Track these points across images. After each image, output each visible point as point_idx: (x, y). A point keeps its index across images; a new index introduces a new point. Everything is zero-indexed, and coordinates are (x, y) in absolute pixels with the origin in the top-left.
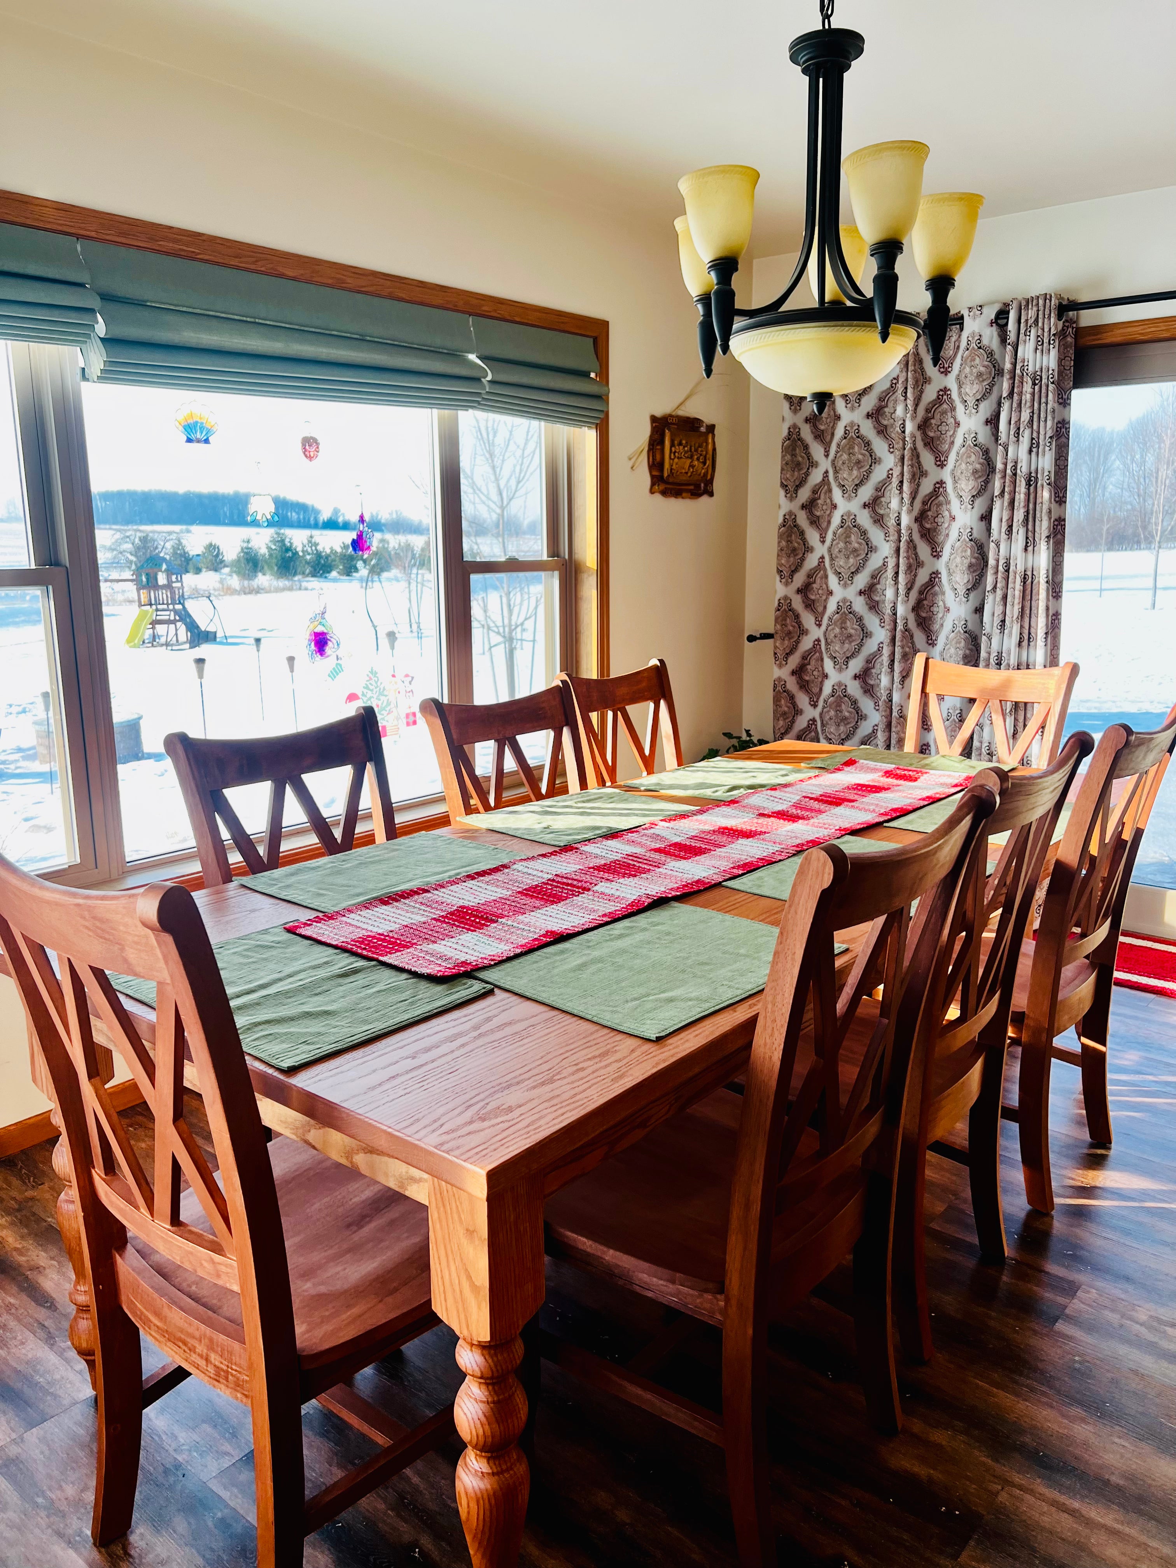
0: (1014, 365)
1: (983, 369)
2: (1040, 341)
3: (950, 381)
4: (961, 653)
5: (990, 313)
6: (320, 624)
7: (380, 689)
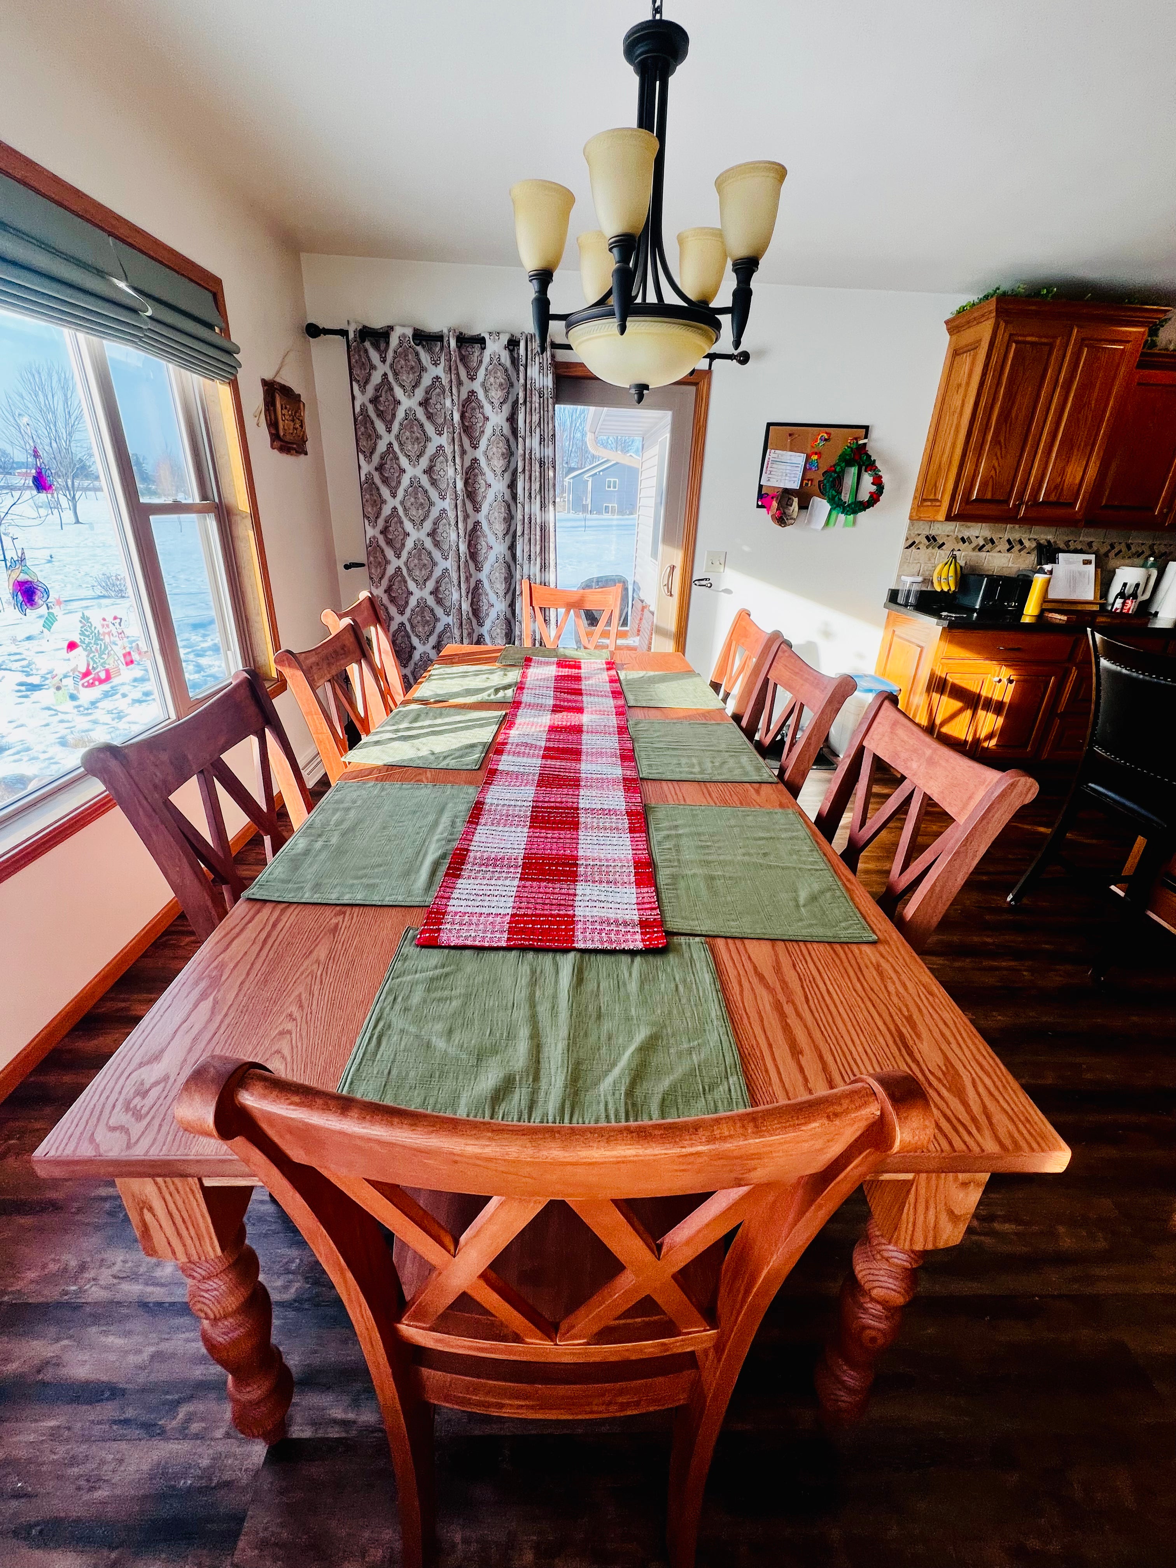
0: (526, 380)
1: (503, 381)
2: (541, 368)
3: (476, 386)
4: (503, 576)
5: (504, 339)
6: (21, 571)
7: (95, 634)
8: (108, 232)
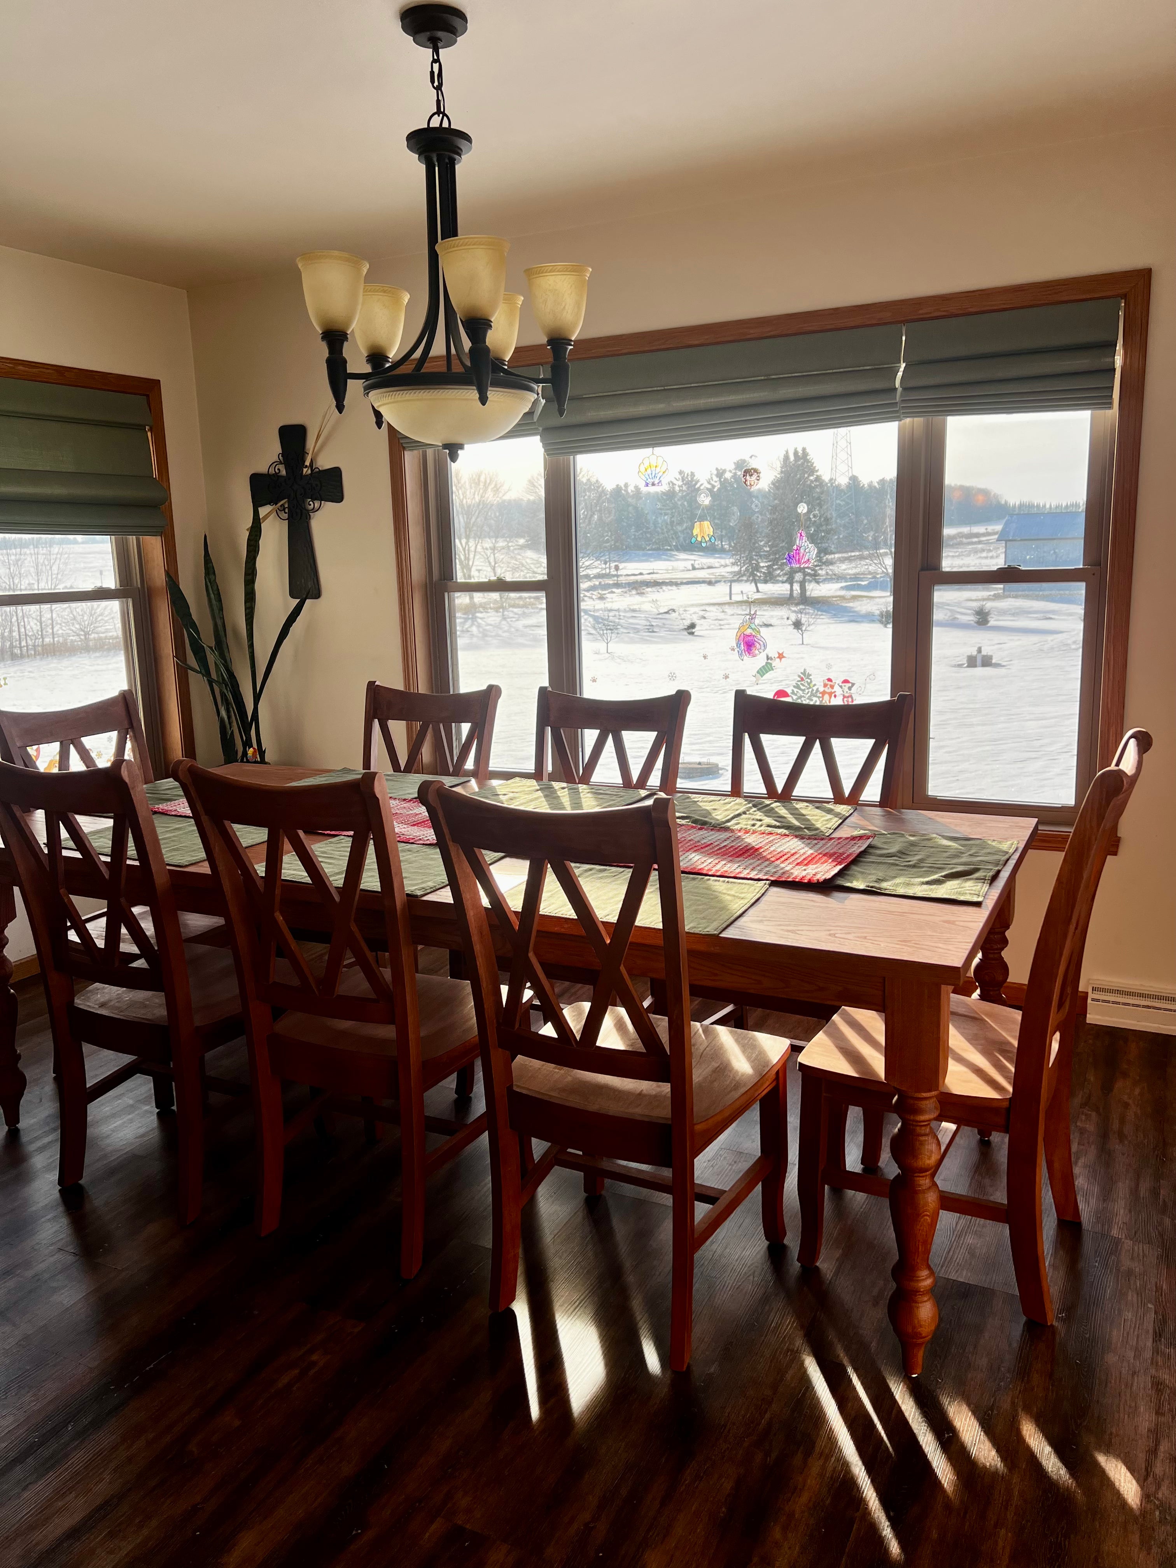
6: (750, 627)
7: (813, 690)
8: (904, 322)
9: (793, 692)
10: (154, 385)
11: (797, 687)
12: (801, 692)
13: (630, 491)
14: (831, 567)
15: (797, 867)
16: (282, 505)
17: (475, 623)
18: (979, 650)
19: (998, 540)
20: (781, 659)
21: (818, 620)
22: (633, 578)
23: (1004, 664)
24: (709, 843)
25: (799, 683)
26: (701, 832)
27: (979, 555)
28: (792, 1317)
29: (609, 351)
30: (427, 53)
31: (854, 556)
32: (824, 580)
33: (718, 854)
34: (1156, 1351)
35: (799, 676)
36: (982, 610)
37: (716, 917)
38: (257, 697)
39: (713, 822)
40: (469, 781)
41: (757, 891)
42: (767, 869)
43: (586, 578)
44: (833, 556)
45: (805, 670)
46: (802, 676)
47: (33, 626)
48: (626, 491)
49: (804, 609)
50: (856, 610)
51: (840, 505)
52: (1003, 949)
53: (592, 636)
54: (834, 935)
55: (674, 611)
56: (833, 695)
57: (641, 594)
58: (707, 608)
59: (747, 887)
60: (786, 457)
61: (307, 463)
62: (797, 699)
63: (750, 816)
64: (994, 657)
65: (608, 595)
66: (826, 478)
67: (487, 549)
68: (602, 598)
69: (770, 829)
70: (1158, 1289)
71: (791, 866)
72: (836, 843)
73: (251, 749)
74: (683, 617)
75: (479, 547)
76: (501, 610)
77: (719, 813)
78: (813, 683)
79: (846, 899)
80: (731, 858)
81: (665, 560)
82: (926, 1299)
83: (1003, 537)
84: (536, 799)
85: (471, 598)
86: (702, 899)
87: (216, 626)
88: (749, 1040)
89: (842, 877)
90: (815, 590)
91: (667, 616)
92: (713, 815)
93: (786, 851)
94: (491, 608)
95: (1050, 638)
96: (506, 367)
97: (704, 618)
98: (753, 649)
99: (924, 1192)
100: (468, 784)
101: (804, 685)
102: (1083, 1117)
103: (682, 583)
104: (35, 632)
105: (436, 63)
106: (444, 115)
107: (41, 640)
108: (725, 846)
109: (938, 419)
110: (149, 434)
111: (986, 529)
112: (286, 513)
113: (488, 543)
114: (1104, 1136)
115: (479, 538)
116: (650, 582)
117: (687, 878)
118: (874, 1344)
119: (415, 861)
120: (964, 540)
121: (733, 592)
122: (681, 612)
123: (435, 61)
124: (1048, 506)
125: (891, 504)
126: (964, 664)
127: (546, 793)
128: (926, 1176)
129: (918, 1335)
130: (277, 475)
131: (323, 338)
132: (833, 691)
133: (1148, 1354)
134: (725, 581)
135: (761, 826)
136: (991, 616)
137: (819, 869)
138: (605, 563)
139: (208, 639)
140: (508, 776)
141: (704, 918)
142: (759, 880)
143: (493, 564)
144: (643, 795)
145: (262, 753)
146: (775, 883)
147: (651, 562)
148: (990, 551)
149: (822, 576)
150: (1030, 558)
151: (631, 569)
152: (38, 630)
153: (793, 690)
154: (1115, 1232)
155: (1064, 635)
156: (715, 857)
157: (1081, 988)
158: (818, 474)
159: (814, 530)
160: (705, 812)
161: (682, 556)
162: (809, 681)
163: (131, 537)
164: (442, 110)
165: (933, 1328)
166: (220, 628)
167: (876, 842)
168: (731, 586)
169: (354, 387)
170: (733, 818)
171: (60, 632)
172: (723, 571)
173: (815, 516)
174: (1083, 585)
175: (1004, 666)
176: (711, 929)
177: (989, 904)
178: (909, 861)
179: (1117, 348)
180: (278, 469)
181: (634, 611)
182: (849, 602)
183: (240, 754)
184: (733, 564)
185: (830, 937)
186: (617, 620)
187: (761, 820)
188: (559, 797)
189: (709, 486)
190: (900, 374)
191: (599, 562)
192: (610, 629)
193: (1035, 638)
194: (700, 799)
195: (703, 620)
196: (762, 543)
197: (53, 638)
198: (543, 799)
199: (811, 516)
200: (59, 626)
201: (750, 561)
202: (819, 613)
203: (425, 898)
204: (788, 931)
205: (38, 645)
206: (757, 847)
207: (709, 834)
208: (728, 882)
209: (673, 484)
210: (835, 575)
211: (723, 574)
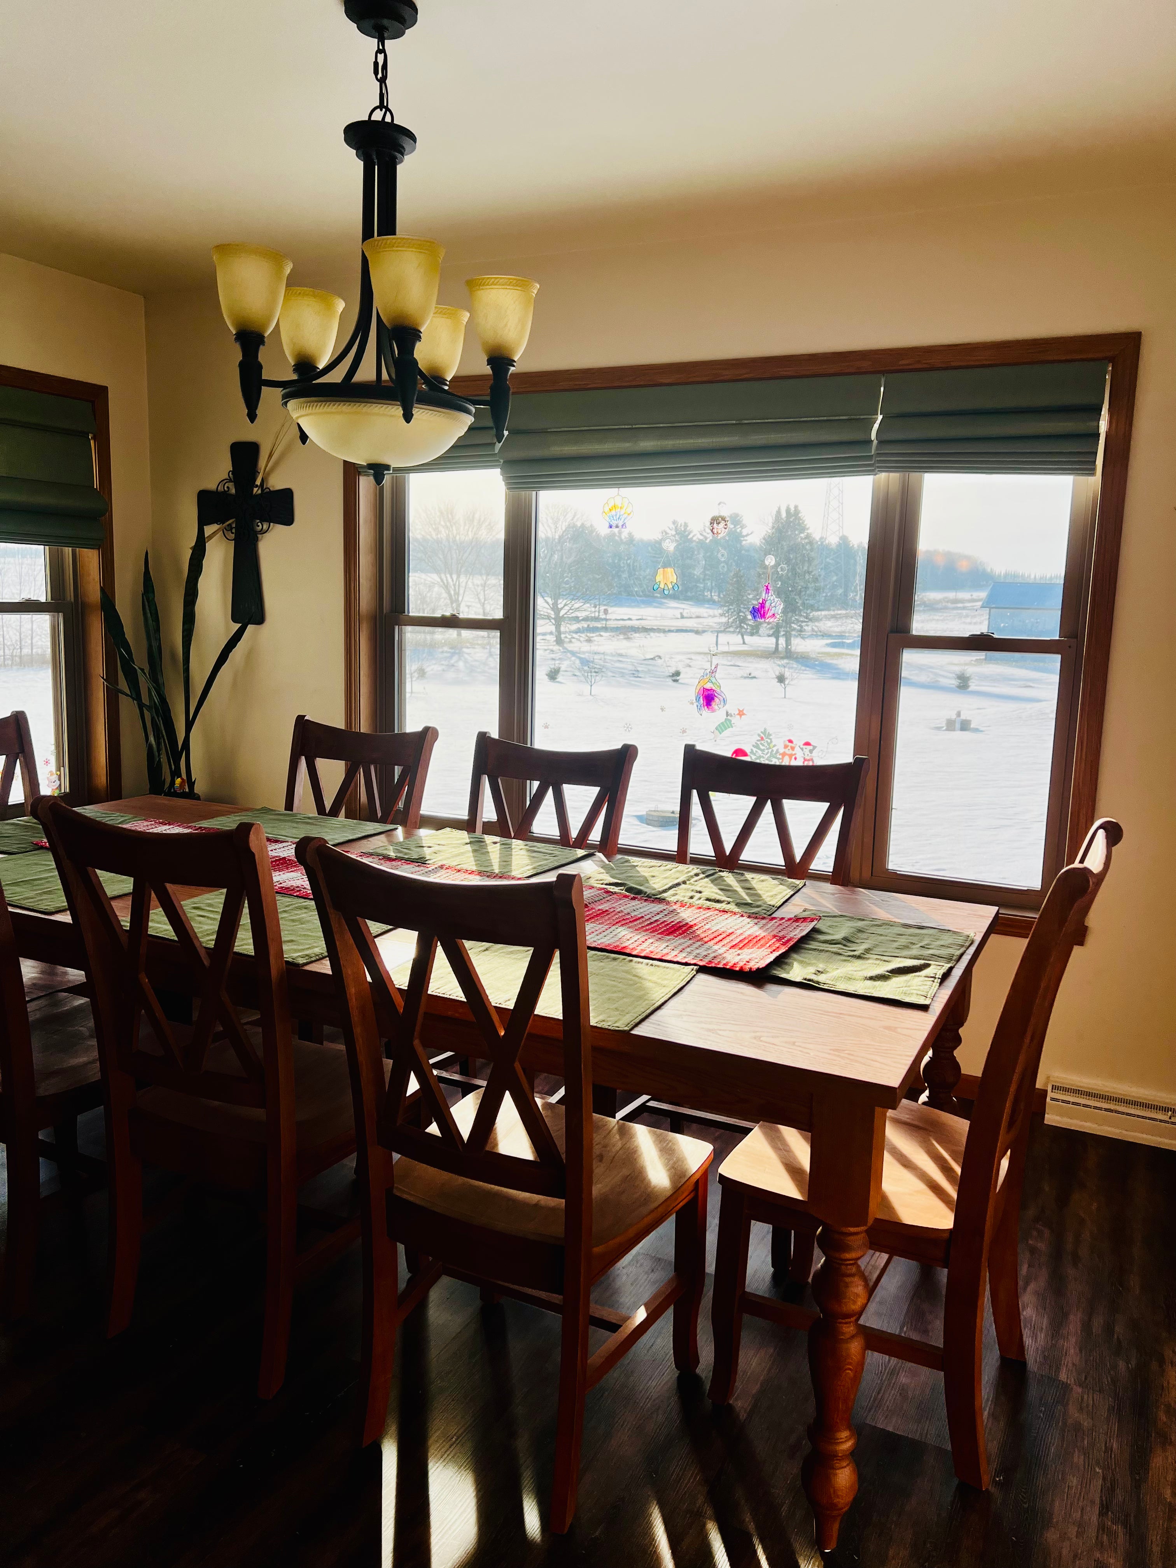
6: (710, 681)
7: (772, 751)
8: (883, 373)
9: (752, 752)
10: (102, 391)
11: (757, 746)
12: (760, 752)
13: (623, 537)
14: (817, 624)
15: (732, 950)
16: (230, 525)
17: (462, 658)
18: (959, 714)
19: (982, 607)
20: (741, 717)
21: (801, 675)
22: (622, 623)
23: (982, 729)
24: (640, 916)
25: (759, 743)
26: (636, 902)
27: (963, 620)
28: (696, 1467)
29: (576, 385)
30: (372, 43)
31: (840, 614)
32: (811, 636)
33: (647, 930)
34: (1102, 1528)
35: (759, 735)
36: (963, 674)
37: (630, 1008)
38: (189, 725)
39: (649, 891)
40: (397, 829)
41: (682, 978)
42: (698, 951)
43: (575, 620)
44: (819, 613)
45: (765, 729)
46: (762, 735)
47: (12, 636)
48: (620, 537)
49: (788, 663)
50: (840, 667)
51: (829, 563)
52: (955, 1048)
53: (576, 678)
54: (758, 1038)
55: (660, 657)
56: (793, 757)
57: (628, 638)
58: (693, 657)
59: (672, 972)
60: (779, 512)
61: (258, 482)
62: (756, 759)
63: (690, 886)
64: (972, 722)
65: (595, 638)
66: (817, 536)
67: (478, 586)
68: (589, 641)
69: (708, 903)
70: (1108, 1450)
71: (724, 949)
72: (777, 924)
73: (179, 779)
74: (668, 665)
75: (470, 583)
76: (488, 647)
77: (657, 880)
78: (773, 744)
79: (779, 993)
80: (660, 936)
81: (655, 607)
82: (844, 1464)
83: (988, 604)
84: (462, 854)
85: (459, 635)
86: (620, 985)
87: (150, 647)
88: (668, 1144)
89: (780, 967)
90: (799, 645)
91: (651, 662)
92: (651, 882)
93: (722, 930)
94: (478, 644)
95: (1028, 706)
96: (446, 388)
97: (690, 666)
98: (713, 704)
99: (847, 1341)
100: (395, 832)
101: (763, 745)
102: (1035, 1233)
103: (670, 631)
104: (14, 642)
105: (380, 53)
106: (388, 109)
107: (19, 650)
108: (657, 921)
109: (914, 476)
110: (92, 442)
111: (972, 595)
112: (232, 533)
113: (478, 580)
114: (1057, 1255)
115: (470, 574)
116: (638, 628)
117: (608, 957)
118: (785, 1508)
119: (308, 922)
120: (950, 605)
121: (719, 642)
122: (667, 659)
123: (379, 51)
124: (1032, 577)
125: (861, 561)
126: (943, 727)
127: (475, 847)
128: (850, 1322)
129: (834, 1506)
130: (225, 493)
131: (237, 339)
132: (794, 753)
133: (1092, 1532)
134: (712, 632)
135: (700, 899)
136: (971, 681)
137: (754, 955)
138: (595, 607)
139: (140, 661)
140: (439, 824)
141: (617, 1009)
142: (686, 964)
143: (483, 601)
144: (579, 856)
145: (191, 784)
146: (703, 969)
147: (642, 608)
148: (974, 616)
149: (808, 632)
150: (1004, 626)
151: (619, 614)
152: (16, 641)
153: (752, 750)
154: (1063, 1376)
155: (1044, 704)
156: (644, 933)
157: (1039, 1085)
158: (809, 531)
159: (781, 584)
160: (642, 879)
161: (673, 604)
162: (769, 741)
163: (67, 548)
164: (385, 104)
165: (851, 1498)
166: (155, 649)
167: (820, 925)
168: (717, 636)
169: (270, 396)
170: (670, 888)
171: (40, 643)
172: (711, 622)
173: (782, 569)
174: (1058, 657)
175: (982, 731)
176: (621, 1023)
177: (937, 1008)
178: (855, 951)
179: (1102, 413)
180: (228, 487)
181: (621, 655)
182: (833, 659)
183: (167, 785)
184: (721, 615)
185: (754, 1041)
186: (602, 663)
187: (700, 892)
188: (488, 852)
189: (701, 538)
190: (876, 426)
191: (588, 605)
192: (595, 672)
193: (1012, 706)
194: (639, 864)
195: (688, 669)
196: (751, 596)
197: (32, 649)
198: (471, 854)
199: (779, 570)
200: (39, 637)
201: (738, 614)
202: (803, 668)
203: (308, 968)
204: (709, 1030)
205: (16, 656)
206: (691, 923)
207: (641, 906)
208: (652, 965)
209: (666, 533)
210: (820, 632)
211: (711, 624)
